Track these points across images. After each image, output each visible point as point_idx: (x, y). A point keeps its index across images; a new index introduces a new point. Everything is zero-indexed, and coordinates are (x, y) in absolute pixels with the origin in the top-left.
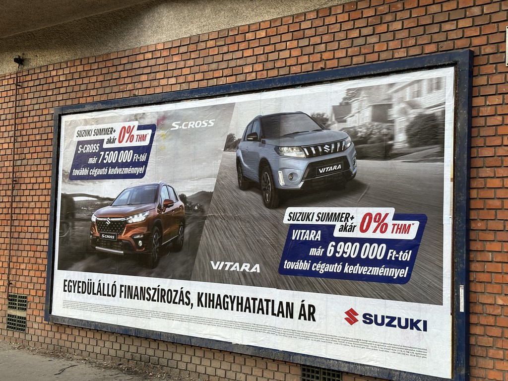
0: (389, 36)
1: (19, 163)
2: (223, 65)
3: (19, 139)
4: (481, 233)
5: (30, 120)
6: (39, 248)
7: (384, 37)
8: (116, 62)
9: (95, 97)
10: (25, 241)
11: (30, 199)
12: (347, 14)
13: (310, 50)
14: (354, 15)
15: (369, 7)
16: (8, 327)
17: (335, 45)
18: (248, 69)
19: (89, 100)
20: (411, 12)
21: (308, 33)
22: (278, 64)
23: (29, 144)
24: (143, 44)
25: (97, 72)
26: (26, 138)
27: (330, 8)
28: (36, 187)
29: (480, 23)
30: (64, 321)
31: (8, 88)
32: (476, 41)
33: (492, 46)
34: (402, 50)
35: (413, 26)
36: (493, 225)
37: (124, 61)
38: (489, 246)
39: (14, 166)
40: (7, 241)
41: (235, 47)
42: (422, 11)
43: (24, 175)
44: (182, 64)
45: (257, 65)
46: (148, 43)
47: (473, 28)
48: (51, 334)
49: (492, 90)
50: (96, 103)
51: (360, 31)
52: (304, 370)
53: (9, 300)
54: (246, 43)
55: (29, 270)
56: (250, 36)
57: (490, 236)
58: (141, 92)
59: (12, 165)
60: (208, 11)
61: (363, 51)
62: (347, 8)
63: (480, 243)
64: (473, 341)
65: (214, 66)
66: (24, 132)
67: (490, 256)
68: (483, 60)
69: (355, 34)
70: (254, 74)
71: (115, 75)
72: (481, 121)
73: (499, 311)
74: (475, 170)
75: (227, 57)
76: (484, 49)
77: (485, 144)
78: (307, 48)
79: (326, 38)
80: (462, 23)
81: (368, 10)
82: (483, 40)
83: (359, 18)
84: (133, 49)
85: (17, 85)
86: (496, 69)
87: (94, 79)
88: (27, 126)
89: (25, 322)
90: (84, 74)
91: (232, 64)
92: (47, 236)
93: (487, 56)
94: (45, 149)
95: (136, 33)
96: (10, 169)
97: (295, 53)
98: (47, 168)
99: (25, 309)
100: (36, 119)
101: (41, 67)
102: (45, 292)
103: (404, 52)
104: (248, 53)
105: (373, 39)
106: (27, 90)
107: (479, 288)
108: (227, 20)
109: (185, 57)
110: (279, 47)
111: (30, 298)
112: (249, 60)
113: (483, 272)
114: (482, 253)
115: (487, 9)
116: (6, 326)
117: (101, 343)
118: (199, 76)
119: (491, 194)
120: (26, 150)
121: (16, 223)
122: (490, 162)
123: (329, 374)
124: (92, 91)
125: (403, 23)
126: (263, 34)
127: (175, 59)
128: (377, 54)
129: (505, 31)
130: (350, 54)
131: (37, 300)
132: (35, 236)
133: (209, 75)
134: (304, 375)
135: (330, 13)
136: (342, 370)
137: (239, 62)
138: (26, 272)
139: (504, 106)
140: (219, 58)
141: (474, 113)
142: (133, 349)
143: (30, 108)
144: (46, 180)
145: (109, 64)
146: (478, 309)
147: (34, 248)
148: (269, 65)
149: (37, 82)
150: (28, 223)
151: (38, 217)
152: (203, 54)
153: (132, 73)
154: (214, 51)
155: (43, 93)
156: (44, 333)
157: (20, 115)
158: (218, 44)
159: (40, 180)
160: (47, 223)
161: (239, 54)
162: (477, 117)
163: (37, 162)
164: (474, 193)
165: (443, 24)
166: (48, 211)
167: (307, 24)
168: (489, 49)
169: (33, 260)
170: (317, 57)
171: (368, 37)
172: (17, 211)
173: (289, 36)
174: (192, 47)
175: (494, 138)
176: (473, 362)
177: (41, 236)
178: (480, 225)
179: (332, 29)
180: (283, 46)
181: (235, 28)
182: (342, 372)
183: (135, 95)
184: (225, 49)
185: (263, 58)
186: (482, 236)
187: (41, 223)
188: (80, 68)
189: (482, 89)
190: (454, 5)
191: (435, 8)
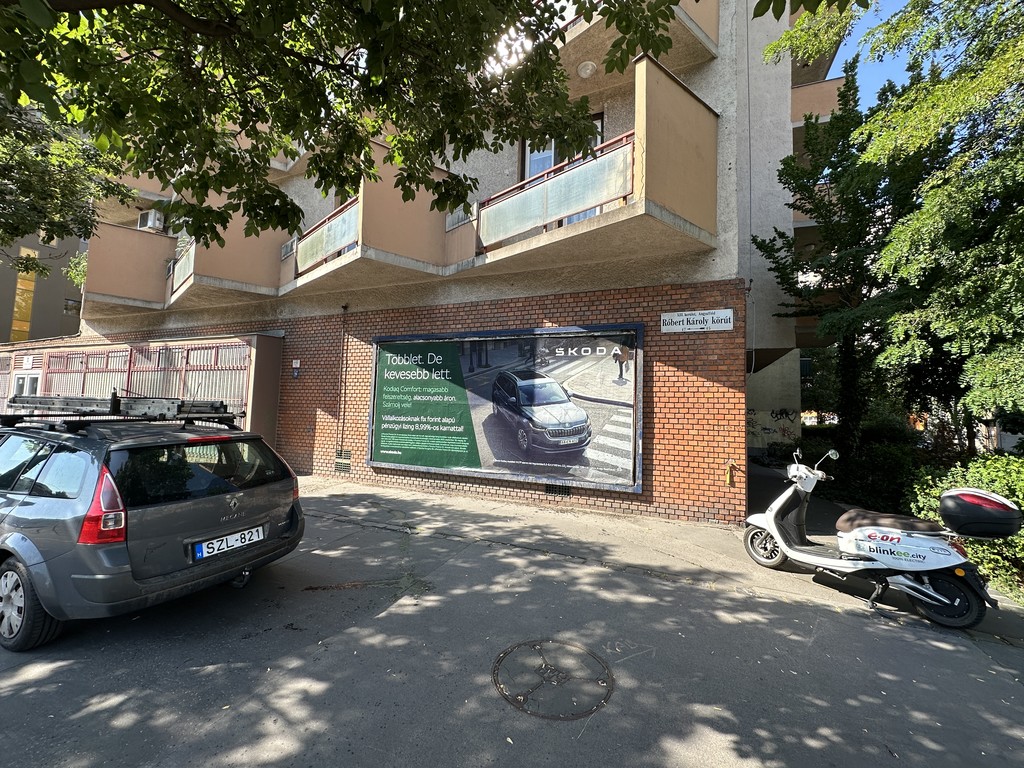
1: (344, 369)
3: (345, 355)
5: (353, 344)
6: (360, 422)
8: (419, 313)
9: (403, 333)
10: (349, 418)
11: (353, 392)
12: (573, 299)
14: (577, 300)
15: (586, 297)
16: (336, 470)
18: (510, 323)
19: (399, 334)
20: (609, 301)
23: (353, 358)
24: (437, 304)
25: (405, 318)
26: (350, 355)
27: (562, 295)
28: (358, 384)
29: (647, 310)
31: (335, 323)
32: (645, 319)
33: (653, 322)
35: (611, 308)
41: (503, 310)
42: (616, 301)
43: (349, 377)
44: (466, 317)
47: (644, 313)
48: (370, 474)
49: (654, 344)
50: (404, 336)
52: (547, 487)
53: (337, 453)
54: (510, 308)
55: (352, 435)
60: (483, 288)
61: (583, 319)
62: (573, 296)
64: (644, 467)
66: (348, 351)
68: (649, 329)
71: (418, 321)
72: (648, 359)
73: (658, 452)
74: (645, 383)
75: (497, 315)
76: (649, 323)
77: (650, 370)
80: (637, 310)
82: (649, 319)
83: (580, 302)
84: (431, 306)
85: (343, 322)
86: (656, 333)
87: (402, 322)
89: (349, 466)
91: (501, 319)
93: (651, 327)
94: (364, 362)
96: (338, 373)
97: (540, 316)
99: (350, 459)
100: (358, 343)
101: (361, 312)
106: (351, 326)
107: (648, 441)
108: (496, 295)
109: (468, 313)
111: (353, 452)
112: (512, 318)
113: (650, 433)
114: (649, 424)
115: (651, 304)
116: (334, 469)
118: (478, 325)
120: (350, 362)
121: (342, 406)
123: (563, 489)
125: (605, 306)
126: (521, 304)
127: (462, 314)
129: (661, 316)
130: (575, 319)
131: (359, 453)
132: (356, 414)
133: (485, 324)
134: (547, 490)
135: (562, 297)
137: (505, 319)
138: (350, 437)
139: (660, 352)
140: (492, 315)
142: (431, 480)
144: (366, 380)
146: (648, 451)
147: (355, 422)
149: (359, 322)
150: (351, 406)
151: (359, 403)
152: (481, 312)
153: (430, 320)
154: (488, 311)
155: (364, 328)
156: (365, 473)
158: (491, 307)
159: (361, 381)
162: (646, 356)
163: (359, 369)
165: (627, 309)
166: (367, 399)
167: (549, 302)
169: (355, 429)
170: (555, 320)
172: (343, 399)
174: (473, 308)
175: (655, 367)
177: (362, 414)
178: (648, 410)
179: (563, 306)
180: (533, 312)
181: (502, 300)
182: (571, 487)
184: (496, 311)
187: (361, 407)
188: (392, 315)
189: (648, 343)
190: (633, 300)
191: (623, 301)
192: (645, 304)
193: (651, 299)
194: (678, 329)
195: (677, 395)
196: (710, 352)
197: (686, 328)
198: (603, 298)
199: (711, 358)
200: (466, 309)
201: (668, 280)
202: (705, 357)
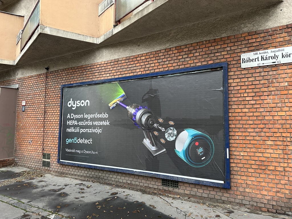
0: (194, 58)
1: (47, 105)
2: (128, 69)
3: (47, 97)
4: (233, 129)
5: (51, 90)
6: (55, 136)
7: (192, 58)
8: (85, 69)
9: (77, 81)
10: (49, 134)
11: (51, 118)
12: (177, 50)
13: (163, 63)
14: (180, 51)
15: (186, 48)
16: (43, 165)
17: (173, 62)
18: (138, 71)
19: (75, 82)
20: (202, 49)
21: (162, 57)
22: (150, 69)
23: (51, 98)
24: (96, 62)
25: (78, 72)
26: (50, 96)
27: (170, 48)
28: (54, 114)
29: (230, 53)
30: (65, 163)
31: (43, 78)
32: (229, 60)
33: (235, 61)
34: (199, 63)
35: (203, 54)
36: (238, 126)
37: (89, 68)
38: (237, 134)
39: (45, 107)
40: (42, 134)
41: (133, 63)
42: (207, 49)
43: (49, 109)
44: (112, 69)
45: (141, 69)
46: (98, 62)
47: (228, 55)
48: (60, 168)
49: (236, 77)
50: (78, 83)
51: (182, 56)
52: (163, 180)
53: (43, 155)
54: (137, 61)
55: (51, 144)
56: (138, 59)
57: (237, 130)
58: (95, 79)
59: (44, 106)
60: (121, 50)
61: (184, 64)
62: (177, 48)
63: (233, 133)
64: (231, 169)
65: (124, 70)
66: (49, 94)
67: (237, 137)
68: (232, 66)
69: (181, 57)
70: (140, 72)
71: (85, 73)
72: (232, 88)
73: (242, 157)
74: (230, 106)
75: (129, 66)
76: (232, 62)
77: (234, 96)
78: (161, 63)
79: (169, 59)
80: (223, 53)
81: (185, 49)
82: (231, 59)
83: (182, 52)
84: (92, 64)
85: (46, 77)
86: (237, 69)
87: (76, 75)
88: (50, 92)
89: (50, 164)
90: (73, 73)
91: (132, 69)
92: (58, 132)
93: (233, 65)
94: (57, 100)
95: (93, 59)
96: (44, 108)
97: (156, 65)
98: (58, 107)
99: (50, 159)
100: (54, 89)
101: (55, 71)
102: (57, 153)
103: (200, 64)
104: (138, 65)
105: (188, 59)
106: (50, 79)
107: (233, 149)
108: (129, 53)
109: (113, 66)
110: (150, 62)
111: (51, 155)
112: (138, 67)
113: (235, 143)
114: (234, 136)
115: (233, 48)
116: (42, 165)
117: (80, 171)
118: (118, 73)
119: (237, 114)
120: (50, 101)
121: (46, 127)
122: (236, 103)
123: (173, 182)
124: (76, 79)
125: (199, 53)
126: (144, 58)
127: (109, 67)
128: (189, 64)
129: (240, 56)
130: (178, 64)
131: (54, 155)
132: (53, 132)
133: (123, 73)
134: (163, 182)
135: (170, 50)
136: (179, 180)
137: (135, 68)
138: (50, 145)
139: (241, 82)
140: (127, 67)
141: (229, 85)
142: (93, 173)
143: (51, 85)
144: (58, 111)
145: (83, 69)
146: (234, 157)
147: (53, 136)
148: (146, 69)
149: (54, 76)
150: (50, 127)
151: (54, 125)
152: (120, 65)
153: (92, 72)
154: (124, 64)
155: (56, 80)
156: (57, 168)
157: (47, 88)
158: (126, 62)
159: (55, 111)
160: (58, 127)
161: (134, 65)
162: (230, 86)
163: (54, 105)
164: (230, 114)
165: (215, 54)
166: (58, 123)
167: (162, 54)
168: (234, 62)
169: (52, 141)
170: (166, 66)
171: (186, 59)
172: (46, 123)
173: (154, 59)
174: (116, 63)
175: (237, 94)
176: (232, 176)
177: (55, 132)
178: (233, 126)
179: (171, 56)
180: (152, 62)
181: (132, 56)
182: (179, 181)
183: (93, 80)
184: (129, 63)
185: (144, 67)
186: (234, 130)
187: (55, 127)
188: (71, 71)
189: (232, 76)
190: (219, 47)
191: (212, 48)
192: (228, 49)
193: (232, 44)
194: (255, 64)
195: (255, 114)
196: (282, 80)
197: (261, 63)
198: (198, 47)
199: (282, 84)
200: (112, 64)
201: (246, 30)
202: (277, 85)
